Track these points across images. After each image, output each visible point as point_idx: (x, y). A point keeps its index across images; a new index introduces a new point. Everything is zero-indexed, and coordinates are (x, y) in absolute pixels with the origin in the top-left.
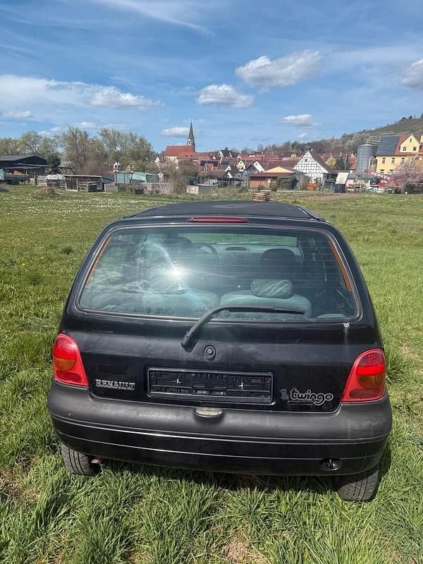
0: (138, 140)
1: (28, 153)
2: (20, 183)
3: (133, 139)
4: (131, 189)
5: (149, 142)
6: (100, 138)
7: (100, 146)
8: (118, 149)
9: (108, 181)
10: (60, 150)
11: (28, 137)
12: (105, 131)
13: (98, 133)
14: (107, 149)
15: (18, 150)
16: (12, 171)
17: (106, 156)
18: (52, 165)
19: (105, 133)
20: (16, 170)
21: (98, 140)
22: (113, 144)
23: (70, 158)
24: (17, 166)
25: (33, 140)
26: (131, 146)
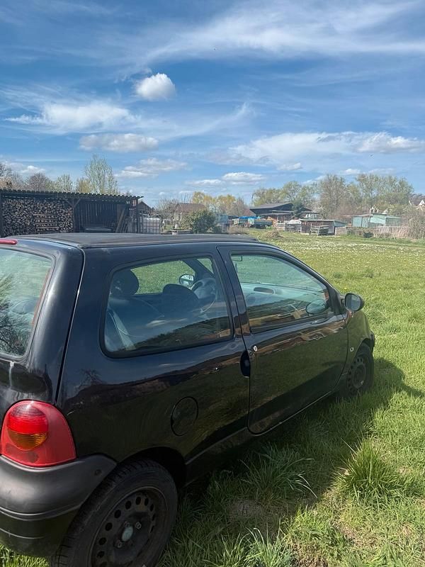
0: (397, 183)
1: (287, 201)
2: (267, 227)
3: (392, 183)
4: (360, 232)
5: (410, 184)
6: (357, 183)
7: (355, 191)
8: (375, 193)
9: (341, 225)
10: (317, 197)
11: (289, 187)
12: (363, 176)
13: (356, 179)
14: (362, 194)
15: (279, 198)
16: (266, 217)
17: (360, 201)
18: (296, 211)
19: (362, 179)
20: (270, 216)
21: (354, 186)
22: (370, 189)
23: (323, 203)
24: (271, 212)
25: (293, 189)
26: (388, 190)
